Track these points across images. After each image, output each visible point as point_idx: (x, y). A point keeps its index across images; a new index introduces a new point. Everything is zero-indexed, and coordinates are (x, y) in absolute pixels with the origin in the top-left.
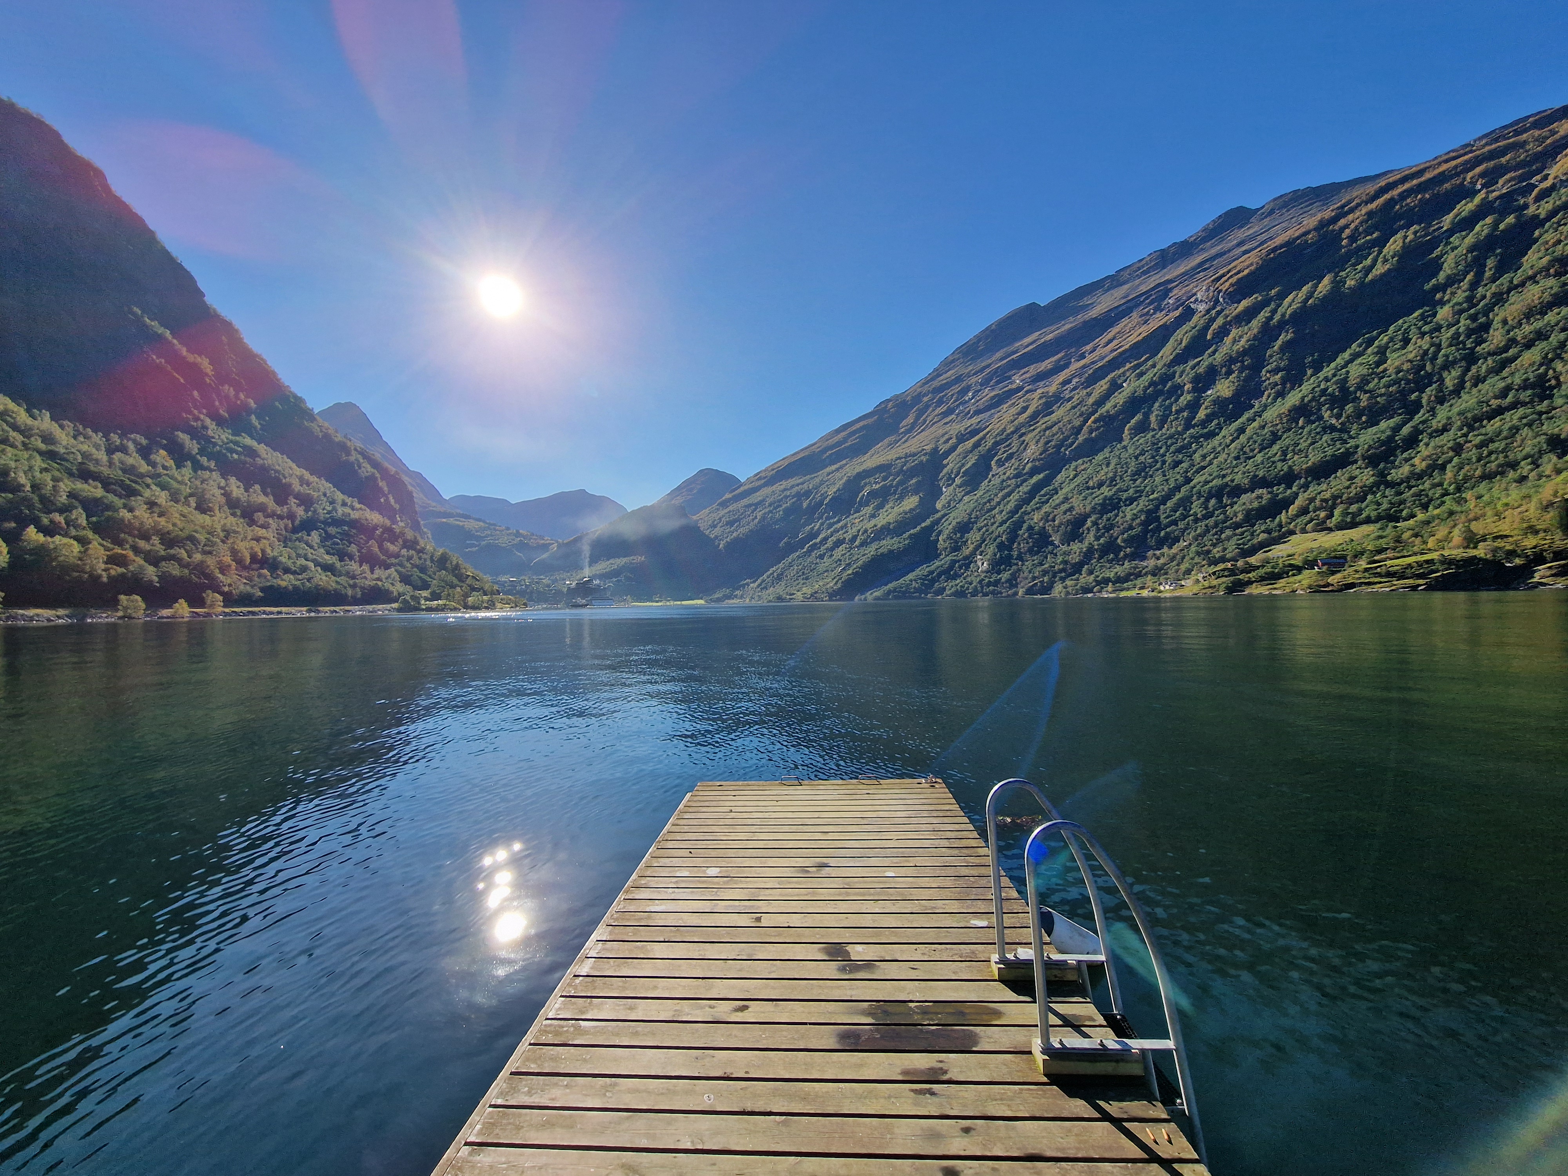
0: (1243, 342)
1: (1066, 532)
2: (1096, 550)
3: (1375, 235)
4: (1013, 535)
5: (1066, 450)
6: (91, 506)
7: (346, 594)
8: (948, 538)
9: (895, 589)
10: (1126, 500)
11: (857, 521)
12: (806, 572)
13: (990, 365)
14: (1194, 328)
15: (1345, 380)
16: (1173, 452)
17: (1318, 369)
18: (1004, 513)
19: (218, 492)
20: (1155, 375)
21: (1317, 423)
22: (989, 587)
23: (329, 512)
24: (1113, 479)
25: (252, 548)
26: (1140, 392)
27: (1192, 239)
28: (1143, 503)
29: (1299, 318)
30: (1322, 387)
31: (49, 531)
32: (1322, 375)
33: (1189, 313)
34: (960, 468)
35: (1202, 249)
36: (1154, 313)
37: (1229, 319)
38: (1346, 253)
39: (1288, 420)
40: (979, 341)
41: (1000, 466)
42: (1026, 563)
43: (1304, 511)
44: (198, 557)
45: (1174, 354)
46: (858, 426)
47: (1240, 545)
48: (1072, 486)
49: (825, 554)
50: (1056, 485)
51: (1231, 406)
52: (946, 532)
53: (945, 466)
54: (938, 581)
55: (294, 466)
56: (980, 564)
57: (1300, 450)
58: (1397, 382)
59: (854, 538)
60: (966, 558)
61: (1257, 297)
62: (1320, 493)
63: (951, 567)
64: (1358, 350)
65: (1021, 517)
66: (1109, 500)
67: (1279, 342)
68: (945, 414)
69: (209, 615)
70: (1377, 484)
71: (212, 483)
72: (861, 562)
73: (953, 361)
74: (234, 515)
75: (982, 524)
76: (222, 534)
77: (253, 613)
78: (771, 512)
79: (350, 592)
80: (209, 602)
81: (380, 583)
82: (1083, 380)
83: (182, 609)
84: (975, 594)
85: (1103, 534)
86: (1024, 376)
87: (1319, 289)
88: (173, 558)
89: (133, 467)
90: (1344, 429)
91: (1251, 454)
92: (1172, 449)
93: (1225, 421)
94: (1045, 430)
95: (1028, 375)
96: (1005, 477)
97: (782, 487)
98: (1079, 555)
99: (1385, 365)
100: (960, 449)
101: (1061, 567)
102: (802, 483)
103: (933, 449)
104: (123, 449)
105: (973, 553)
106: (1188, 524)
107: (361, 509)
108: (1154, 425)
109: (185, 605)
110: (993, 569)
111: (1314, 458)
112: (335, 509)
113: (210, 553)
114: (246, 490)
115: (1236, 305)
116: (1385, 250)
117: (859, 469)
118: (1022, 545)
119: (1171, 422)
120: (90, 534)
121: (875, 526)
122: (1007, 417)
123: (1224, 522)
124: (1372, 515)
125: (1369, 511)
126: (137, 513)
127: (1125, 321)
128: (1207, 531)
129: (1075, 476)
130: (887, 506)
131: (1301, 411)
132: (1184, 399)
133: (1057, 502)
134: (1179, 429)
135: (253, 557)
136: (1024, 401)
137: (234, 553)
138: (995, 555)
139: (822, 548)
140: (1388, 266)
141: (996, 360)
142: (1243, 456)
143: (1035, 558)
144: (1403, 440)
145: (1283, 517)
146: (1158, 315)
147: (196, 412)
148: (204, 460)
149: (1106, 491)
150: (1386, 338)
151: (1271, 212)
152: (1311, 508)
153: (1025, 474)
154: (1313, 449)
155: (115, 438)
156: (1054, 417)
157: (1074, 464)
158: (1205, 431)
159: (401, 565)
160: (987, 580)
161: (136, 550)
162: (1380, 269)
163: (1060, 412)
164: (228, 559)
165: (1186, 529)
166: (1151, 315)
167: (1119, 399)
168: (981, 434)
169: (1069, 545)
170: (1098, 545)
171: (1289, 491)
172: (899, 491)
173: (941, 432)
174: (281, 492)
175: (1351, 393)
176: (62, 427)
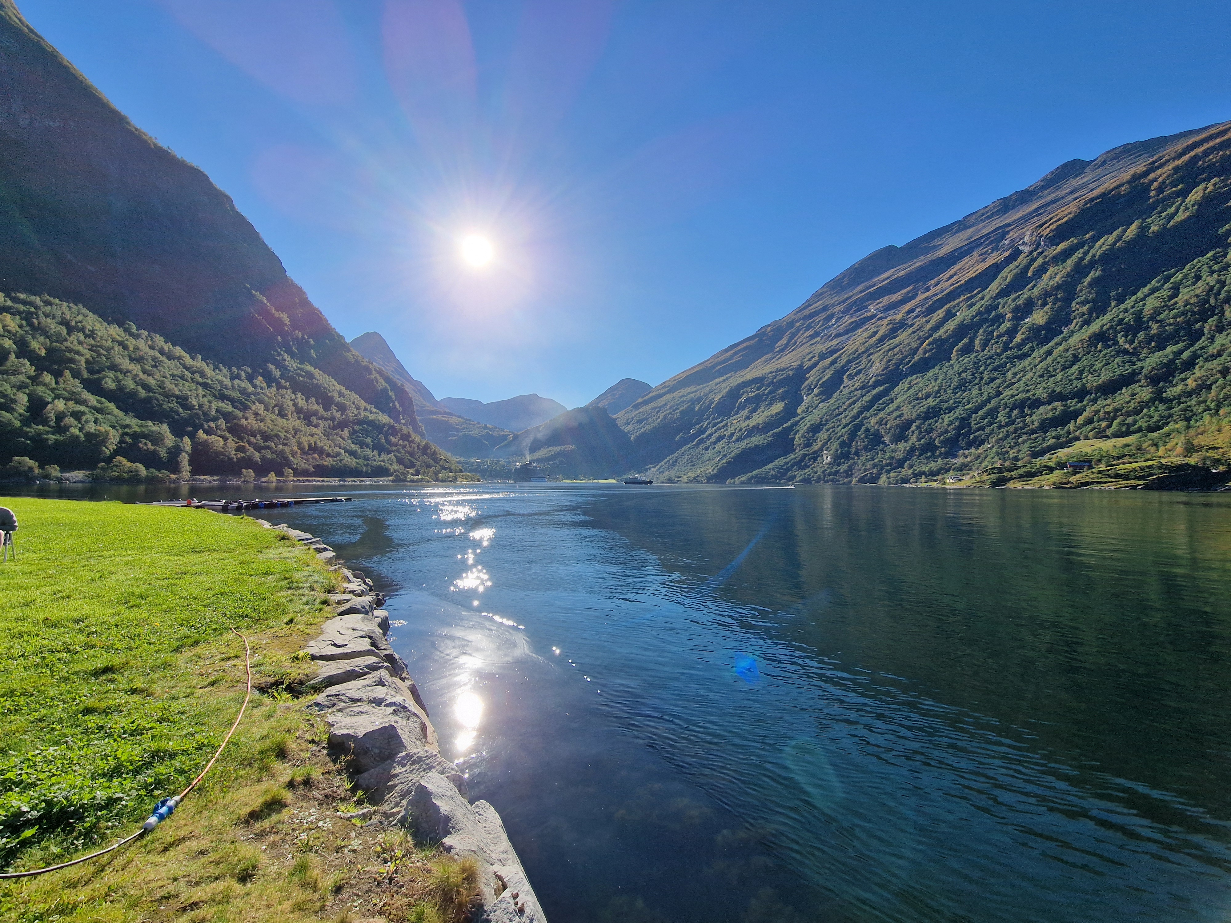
0: (1058, 278)
1: (895, 434)
2: (917, 449)
3: (1179, 187)
4: (853, 435)
5: (903, 367)
6: (227, 416)
7: (362, 471)
8: (802, 436)
9: (757, 475)
10: (946, 409)
11: (736, 421)
12: (694, 460)
13: (851, 296)
14: (1018, 267)
15: (1141, 311)
16: (990, 371)
17: (1121, 300)
18: (848, 417)
19: (290, 403)
20: (981, 307)
21: (1113, 348)
22: (830, 476)
23: (356, 415)
24: (938, 392)
25: (309, 441)
26: (968, 320)
27: (1032, 188)
28: (958, 412)
29: (1107, 258)
30: (1120, 317)
31: (208, 432)
32: (1122, 307)
33: (1017, 253)
34: (819, 381)
35: (1040, 196)
36: (992, 252)
37: (1047, 259)
38: (1153, 202)
39: (1088, 345)
40: (844, 277)
41: (850, 380)
42: (861, 458)
43: (1090, 421)
44: (280, 447)
45: (999, 288)
46: (742, 346)
47: (1032, 447)
48: (905, 397)
49: (709, 447)
50: (893, 396)
51: (1043, 332)
52: (802, 432)
53: (807, 379)
54: (791, 470)
55: (336, 384)
56: (825, 458)
57: (1094, 370)
58: (1184, 313)
59: (732, 435)
60: (815, 452)
61: (1074, 240)
62: (1104, 407)
63: (802, 459)
64: (1156, 285)
65: (862, 421)
66: (932, 408)
67: (1089, 279)
68: (812, 337)
69: (285, 481)
70: (1152, 400)
71: (287, 397)
72: (733, 454)
73: (822, 294)
74: (299, 418)
75: (830, 426)
76: (293, 432)
77: (309, 481)
78: (670, 413)
79: (364, 469)
80: (286, 474)
81: (383, 464)
82: (924, 309)
83: (272, 476)
84: (818, 480)
85: (925, 436)
86: (878, 306)
87: (1127, 234)
88: (267, 447)
89: (245, 389)
90: (1135, 353)
91: (1054, 373)
92: (990, 367)
93: (1038, 345)
94: (888, 351)
95: (881, 305)
96: (853, 389)
97: (681, 394)
98: (903, 453)
99: (1176, 299)
100: (820, 366)
101: (888, 461)
102: (696, 391)
103: (799, 365)
104: (238, 377)
105: (821, 449)
106: (993, 430)
107: (376, 413)
108: (977, 347)
109: (274, 475)
110: (835, 462)
111: (1104, 377)
112: (359, 413)
113: (286, 444)
114: (307, 402)
115: (1055, 247)
116: (1188, 199)
117: (740, 380)
118: (858, 444)
119: (992, 345)
120: (228, 435)
121: (748, 425)
122: (860, 340)
123: (1022, 428)
124: (1143, 426)
125: (1142, 423)
126: (250, 421)
127: (966, 259)
128: (1008, 435)
129: (909, 389)
130: (759, 410)
131: (1101, 337)
132: (1003, 328)
133: (891, 409)
134: (998, 351)
135: (310, 446)
136: (875, 327)
137: (299, 444)
138: (837, 451)
139: (708, 442)
140: (1188, 214)
141: (856, 292)
142: (1047, 374)
143: (869, 454)
144: (1182, 364)
145: (1071, 426)
146: (995, 254)
147: (279, 350)
148: (283, 382)
149: (931, 402)
150: (1181, 275)
151: (1104, 163)
152: (1095, 419)
153: (869, 387)
154: (1106, 369)
155: (234, 369)
156: (897, 341)
157: (909, 378)
158: (1020, 353)
159: (398, 451)
160: (829, 470)
161: (249, 443)
162: (1181, 216)
163: (903, 336)
164: (296, 448)
165: (991, 433)
166: (990, 254)
167: (951, 325)
168: (838, 354)
169: (897, 444)
170: (919, 445)
171: (1079, 405)
172: (769, 399)
173: (807, 351)
174: (327, 402)
175: (1144, 323)
176: (208, 364)
